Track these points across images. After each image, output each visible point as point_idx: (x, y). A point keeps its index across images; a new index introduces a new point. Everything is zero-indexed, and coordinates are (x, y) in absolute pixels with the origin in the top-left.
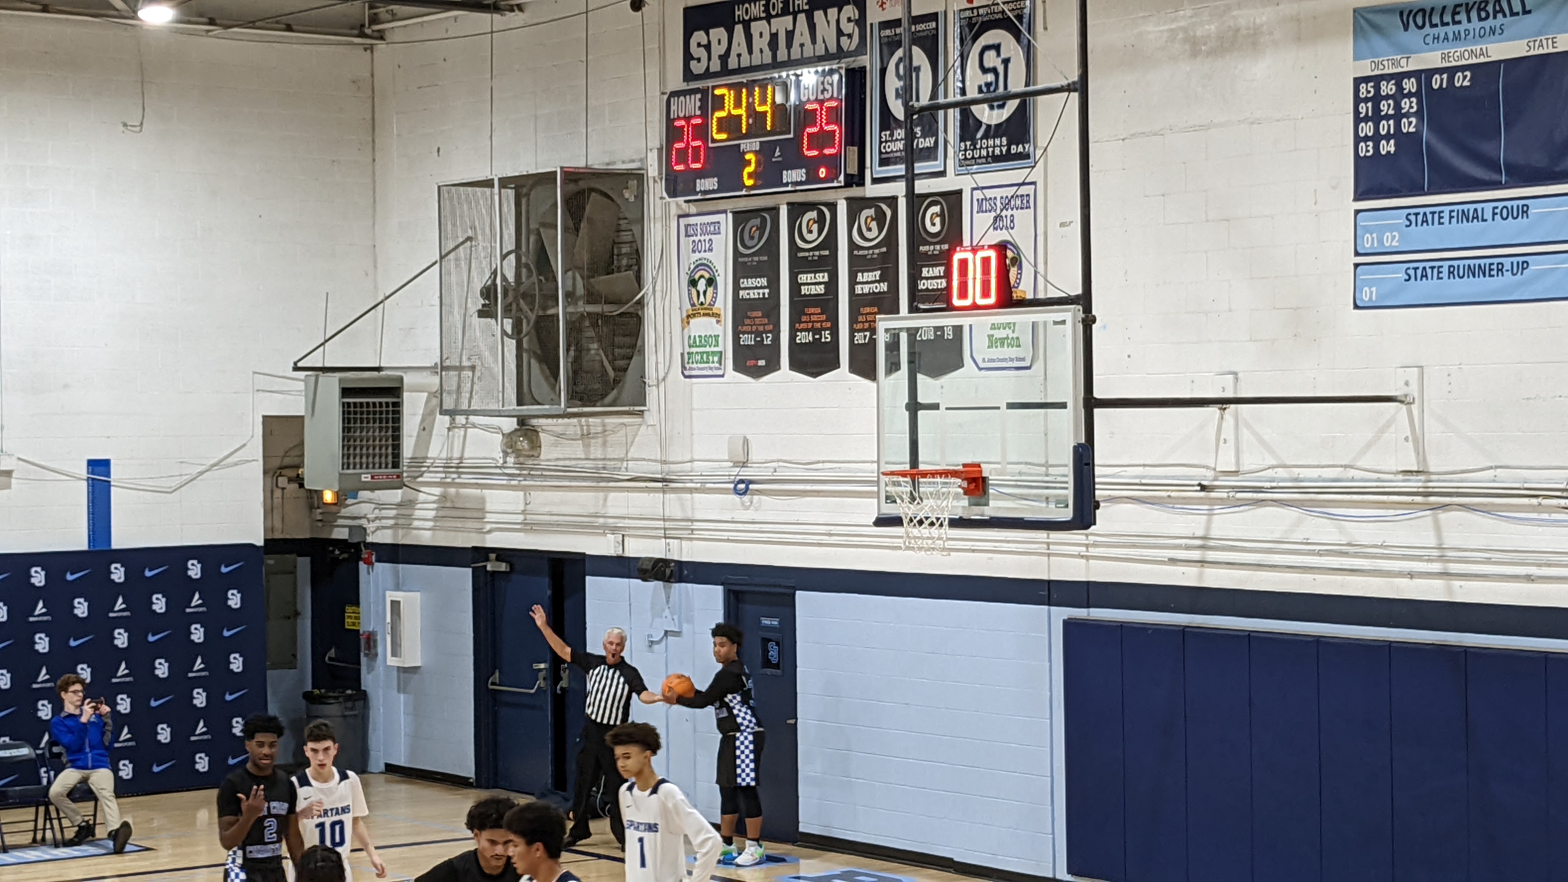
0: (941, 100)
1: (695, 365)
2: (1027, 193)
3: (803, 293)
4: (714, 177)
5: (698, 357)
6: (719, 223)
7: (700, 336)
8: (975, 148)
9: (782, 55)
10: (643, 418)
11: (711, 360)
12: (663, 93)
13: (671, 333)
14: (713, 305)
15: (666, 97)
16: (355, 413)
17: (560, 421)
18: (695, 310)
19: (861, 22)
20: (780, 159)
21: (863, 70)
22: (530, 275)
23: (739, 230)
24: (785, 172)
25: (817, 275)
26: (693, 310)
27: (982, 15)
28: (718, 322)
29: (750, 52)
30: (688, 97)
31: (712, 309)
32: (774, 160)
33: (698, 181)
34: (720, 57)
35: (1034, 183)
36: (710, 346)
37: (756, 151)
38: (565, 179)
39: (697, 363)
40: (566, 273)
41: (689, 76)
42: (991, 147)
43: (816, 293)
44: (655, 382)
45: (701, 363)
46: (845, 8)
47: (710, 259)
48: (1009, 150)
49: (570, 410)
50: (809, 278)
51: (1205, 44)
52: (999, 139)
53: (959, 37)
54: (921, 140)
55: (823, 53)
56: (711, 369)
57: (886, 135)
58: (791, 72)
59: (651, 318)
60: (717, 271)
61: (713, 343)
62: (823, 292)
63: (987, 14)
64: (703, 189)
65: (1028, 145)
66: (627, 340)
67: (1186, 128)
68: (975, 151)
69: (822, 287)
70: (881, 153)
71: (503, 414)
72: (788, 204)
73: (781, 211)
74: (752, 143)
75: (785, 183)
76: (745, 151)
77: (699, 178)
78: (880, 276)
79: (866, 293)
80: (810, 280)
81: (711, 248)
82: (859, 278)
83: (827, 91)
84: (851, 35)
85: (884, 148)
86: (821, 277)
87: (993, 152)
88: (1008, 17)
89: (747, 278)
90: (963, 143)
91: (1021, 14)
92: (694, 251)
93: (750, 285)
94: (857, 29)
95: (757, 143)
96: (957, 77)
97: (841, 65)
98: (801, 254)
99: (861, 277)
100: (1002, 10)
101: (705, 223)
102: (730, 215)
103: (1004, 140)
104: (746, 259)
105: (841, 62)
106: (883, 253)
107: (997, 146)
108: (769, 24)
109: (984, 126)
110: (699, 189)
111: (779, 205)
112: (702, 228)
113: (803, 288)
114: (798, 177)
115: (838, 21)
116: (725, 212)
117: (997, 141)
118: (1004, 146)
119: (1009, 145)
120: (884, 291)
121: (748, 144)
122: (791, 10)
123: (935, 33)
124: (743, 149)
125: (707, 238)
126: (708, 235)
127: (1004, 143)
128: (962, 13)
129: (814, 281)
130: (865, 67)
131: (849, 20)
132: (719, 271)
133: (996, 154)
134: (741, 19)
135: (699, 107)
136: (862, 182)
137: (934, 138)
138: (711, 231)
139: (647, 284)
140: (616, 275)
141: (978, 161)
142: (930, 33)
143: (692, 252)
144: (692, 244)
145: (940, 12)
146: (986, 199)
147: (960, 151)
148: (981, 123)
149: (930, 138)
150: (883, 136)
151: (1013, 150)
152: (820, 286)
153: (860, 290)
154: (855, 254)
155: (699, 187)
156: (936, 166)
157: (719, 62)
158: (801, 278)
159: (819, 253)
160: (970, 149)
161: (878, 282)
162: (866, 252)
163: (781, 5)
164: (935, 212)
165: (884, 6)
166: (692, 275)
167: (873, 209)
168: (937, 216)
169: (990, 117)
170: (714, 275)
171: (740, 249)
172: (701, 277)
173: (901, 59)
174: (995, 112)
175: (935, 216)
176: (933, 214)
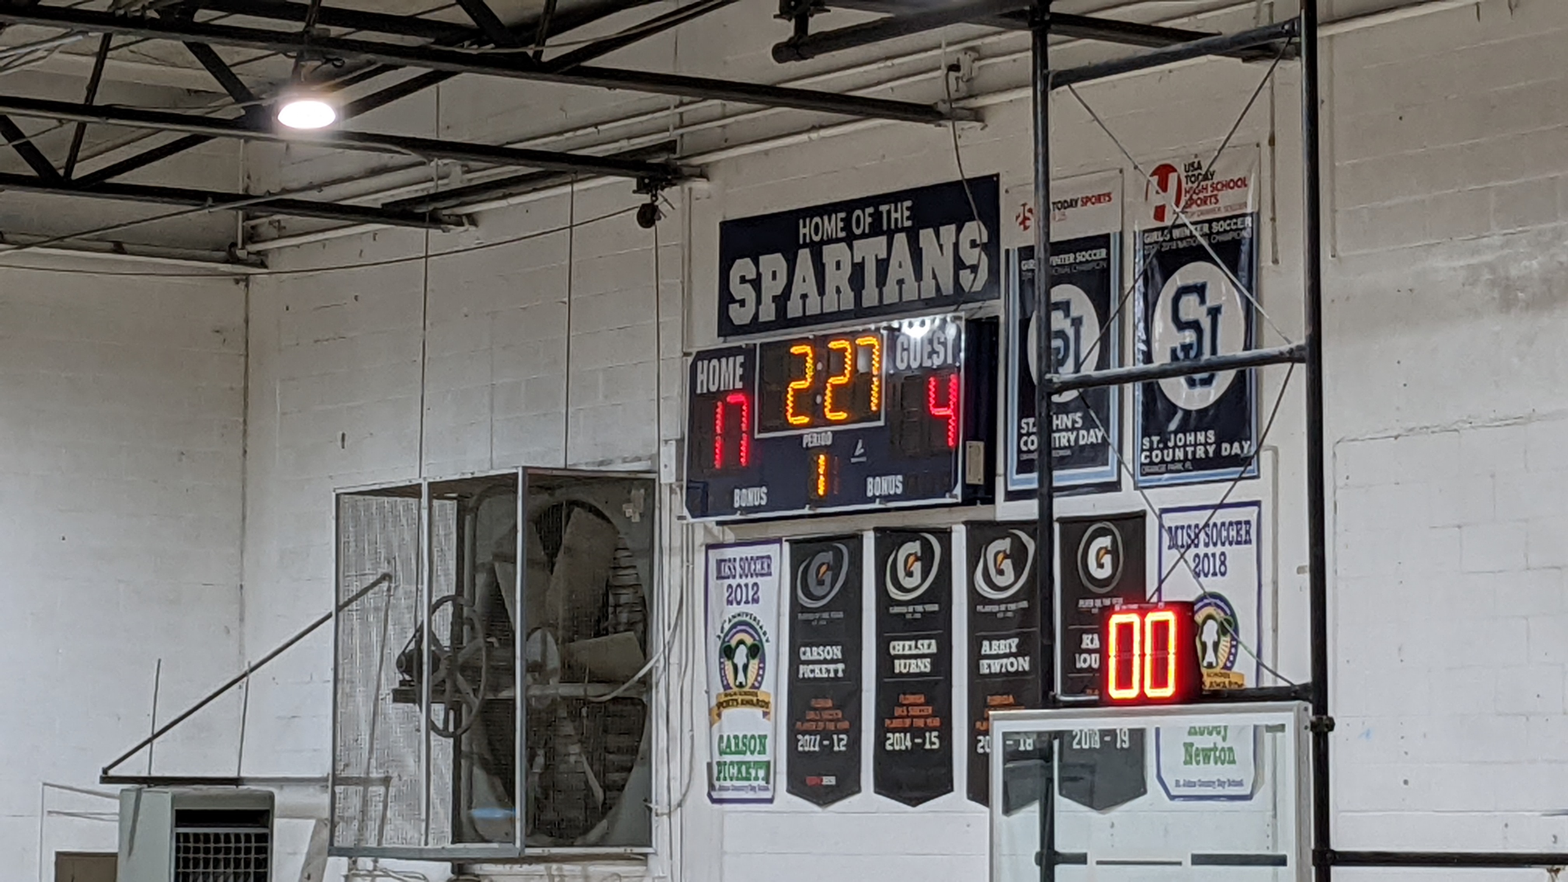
0: (1114, 370)
1: (728, 783)
2: (1246, 519)
3: (897, 671)
4: (761, 486)
5: (734, 771)
6: (769, 557)
7: (736, 737)
8: (1166, 447)
9: (870, 297)
10: (646, 865)
11: (753, 775)
12: (686, 354)
13: (692, 730)
14: (758, 688)
15: (690, 360)
16: (197, 850)
17: (516, 868)
18: (731, 695)
19: (992, 247)
20: (864, 459)
21: (993, 322)
22: (474, 638)
23: (801, 569)
24: (870, 480)
25: (920, 642)
26: (726, 695)
27: (1176, 240)
28: (765, 714)
29: (821, 291)
30: (724, 360)
31: (756, 695)
32: (853, 460)
33: (737, 491)
34: (775, 298)
35: (1257, 503)
36: (752, 753)
37: (826, 446)
38: (530, 487)
39: (731, 780)
40: (529, 636)
41: (726, 327)
42: (1191, 445)
43: (918, 671)
44: (667, 811)
45: (738, 779)
46: (967, 224)
47: (754, 615)
48: (1218, 450)
49: (529, 851)
50: (907, 647)
51: (1522, 291)
52: (1203, 433)
53: (1142, 272)
54: (1083, 432)
55: (933, 294)
56: (753, 789)
57: (1028, 424)
58: (885, 324)
59: (662, 706)
60: (765, 634)
61: (758, 749)
62: (928, 670)
63: (1185, 238)
64: (744, 505)
65: (1249, 442)
66: (625, 741)
67: (1496, 420)
68: (1165, 452)
69: (928, 661)
70: (1020, 451)
71: (425, 856)
72: (876, 530)
73: (865, 541)
74: (821, 433)
75: (870, 498)
76: (810, 445)
77: (736, 487)
78: (1018, 646)
79: (995, 674)
80: (908, 650)
81: (756, 597)
82: (984, 648)
83: (938, 353)
84: (976, 267)
85: (1026, 443)
86: (926, 646)
87: (1194, 453)
88: (1218, 243)
89: (811, 647)
90: (1147, 438)
91: (1238, 238)
92: (730, 602)
93: (816, 657)
94: (984, 259)
95: (828, 434)
96: (1138, 334)
97: (959, 314)
98: (896, 609)
99: (986, 646)
100: (1208, 232)
101: (746, 559)
102: (786, 547)
103: (1211, 435)
104: (811, 616)
105: (959, 309)
106: (1023, 609)
107: (1201, 444)
108: (851, 249)
109: (1180, 413)
110: (736, 504)
111: (862, 530)
112: (743, 566)
113: (897, 662)
114: (892, 488)
115: (956, 245)
116: (778, 540)
117: (1201, 437)
118: (1211, 444)
119: (1219, 443)
120: (1024, 670)
121: (816, 435)
122: (885, 228)
123: (1105, 265)
124: (806, 443)
125: (751, 581)
126: (752, 576)
127: (1210, 439)
128: (1146, 235)
129: (914, 652)
130: (997, 318)
131: (973, 244)
132: (768, 635)
133: (1198, 457)
134: (808, 240)
135: (740, 377)
136: (990, 497)
137: (1102, 430)
138: (757, 571)
139: (657, 653)
140: (607, 638)
141: (1171, 467)
142: (1098, 265)
143: (727, 604)
144: (728, 591)
145: (1115, 234)
146: (1182, 527)
147: (1143, 451)
148: (1174, 408)
149: (1097, 430)
150: (1023, 425)
151: (1226, 450)
152: (923, 660)
153: (987, 669)
154: (978, 610)
155: (737, 502)
156: (1106, 474)
157: (773, 306)
158: (894, 648)
159: (924, 608)
160: (1158, 448)
161: (1015, 655)
162: (995, 608)
163: (869, 220)
164: (1103, 546)
165: (1028, 223)
166: (727, 640)
167: (1007, 541)
168: (1106, 552)
169: (1190, 398)
170: (760, 640)
171: (802, 600)
172: (741, 642)
173: (1054, 306)
174: (1197, 391)
175: (1101, 553)
176: (1100, 550)
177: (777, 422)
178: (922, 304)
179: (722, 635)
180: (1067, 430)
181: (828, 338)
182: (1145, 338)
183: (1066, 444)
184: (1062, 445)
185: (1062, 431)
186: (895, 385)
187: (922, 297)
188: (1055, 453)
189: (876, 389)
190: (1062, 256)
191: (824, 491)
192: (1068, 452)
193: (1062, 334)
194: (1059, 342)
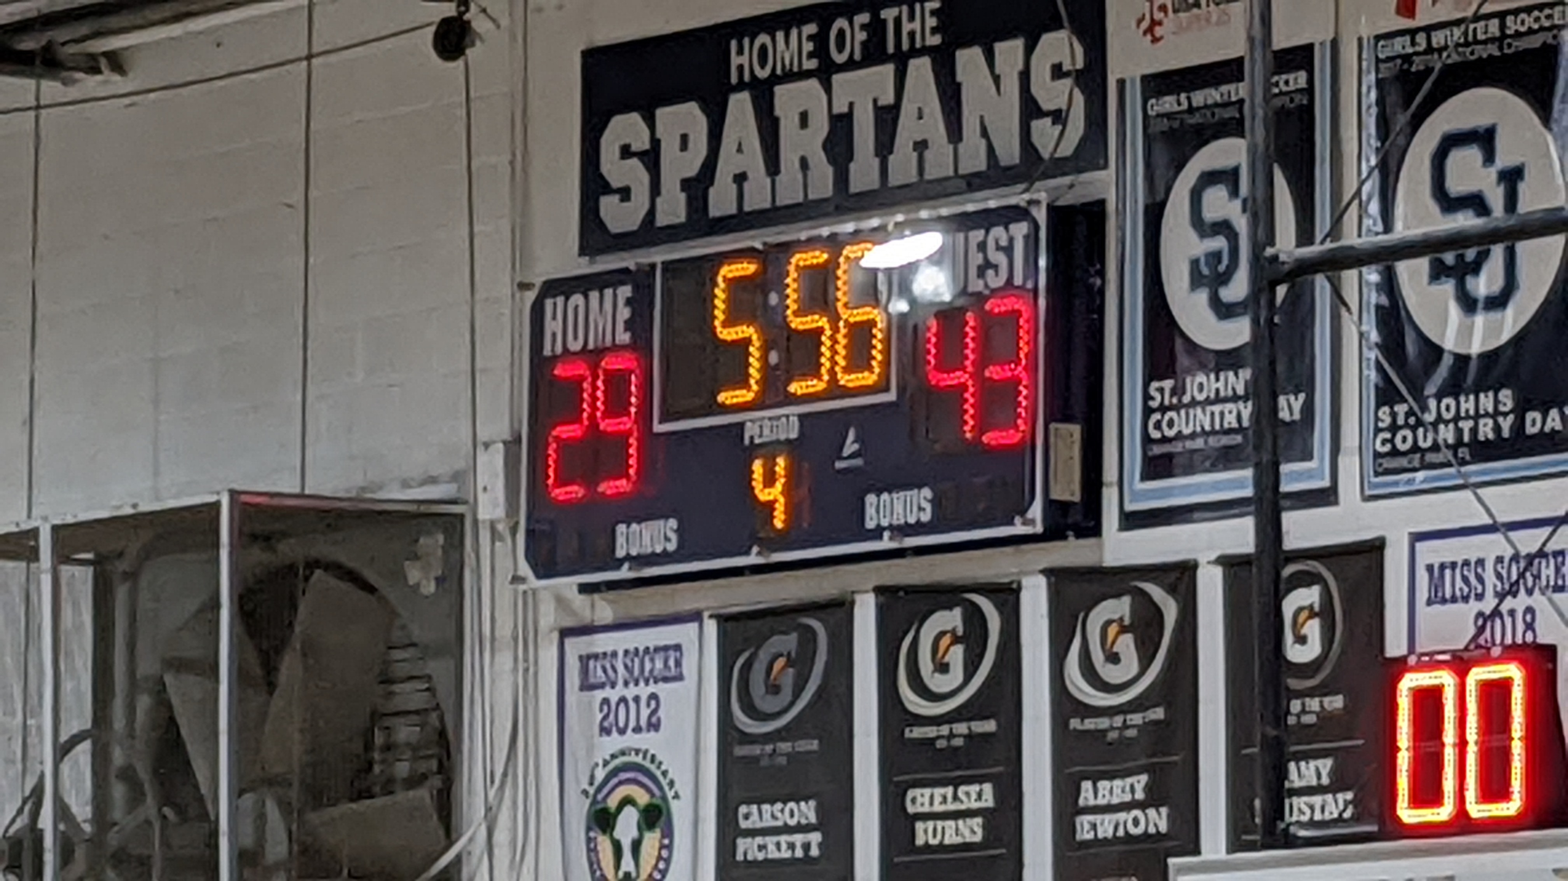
3: (920, 841)
4: (666, 517)
6: (677, 647)
8: (1422, 422)
9: (864, 174)
12: (523, 287)
15: (531, 296)
19: (1091, 75)
20: (858, 462)
21: (1095, 210)
23: (738, 667)
24: (871, 499)
25: (962, 789)
27: (1440, 50)
30: (594, 295)
32: (839, 465)
33: (621, 528)
34: (683, 181)
37: (788, 441)
38: (243, 527)
41: (594, 236)
42: (1468, 417)
43: (958, 840)
46: (1046, 37)
47: (653, 751)
48: (1519, 425)
50: (938, 800)
52: (1491, 395)
53: (1374, 110)
55: (982, 165)
60: (671, 784)
62: (978, 838)
63: (1458, 45)
64: (634, 553)
68: (1421, 431)
69: (977, 823)
70: (1147, 440)
72: (878, 589)
73: (859, 612)
74: (778, 418)
75: (871, 531)
76: (757, 441)
77: (622, 522)
78: (1149, 789)
79: (1105, 839)
80: (941, 803)
81: (654, 720)
82: (1083, 795)
83: (996, 267)
84: (1064, 114)
85: (1158, 426)
86: (974, 796)
87: (1474, 431)
88: (1517, 54)
89: (760, 802)
90: (1386, 409)
91: (1554, 43)
92: (605, 731)
93: (768, 822)
94: (1079, 98)
95: (791, 418)
96: (1367, 222)
97: (1035, 196)
98: (917, 733)
99: (1087, 791)
100: (1497, 34)
101: (637, 649)
102: (711, 627)
103: (1506, 397)
104: (756, 750)
105: (1032, 190)
106: (1156, 723)
107: (1487, 415)
108: (828, 89)
109: (1447, 361)
110: (620, 553)
111: (853, 592)
112: (630, 664)
113: (920, 826)
114: (911, 511)
115: (1025, 76)
116: (696, 616)
117: (1487, 402)
118: (1505, 414)
119: (1520, 411)
120: (1158, 832)
121: (767, 423)
122: (891, 49)
123: (1305, 102)
124: (752, 438)
125: (644, 691)
126: (647, 682)
127: (1505, 404)
128: (1381, 43)
129: (951, 807)
130: (1102, 203)
131: (1058, 72)
132: (677, 786)
133: (1481, 438)
134: (747, 77)
135: (626, 322)
136: (1092, 523)
137: (1302, 396)
138: (656, 673)
139: (469, 827)
140: (378, 802)
141: (1431, 457)
142: (1292, 100)
143: (601, 735)
144: (601, 710)
145: (1321, 44)
146: (1453, 565)
147: (1378, 430)
148: (1437, 351)
149: (1292, 398)
150: (1153, 392)
151: (1534, 423)
152: (968, 820)
153: (1088, 832)
154: (1072, 727)
155: (622, 547)
156: (1309, 475)
157: (682, 197)
158: (914, 800)
159: (969, 728)
160: (1407, 425)
161: (1142, 806)
162: (1103, 723)
163: (861, 36)
164: (1306, 603)
165: (1158, 31)
166: (600, 797)
167: (1126, 600)
168: (1312, 615)
169: (1466, 333)
170: (664, 798)
171: (740, 721)
172: (627, 801)
173: (1210, 178)
174: (1480, 319)
175: (1304, 615)
176: (1300, 609)
177: (698, 402)
178: (963, 184)
179: (591, 791)
180: (1235, 398)
181: (787, 248)
182: (1380, 227)
183: (1235, 425)
184: (1226, 426)
185: (1226, 400)
186: (915, 327)
187: (961, 172)
188: (1212, 441)
189: (880, 336)
190: (1224, 88)
191: (785, 521)
192: (1239, 439)
193: (1224, 228)
194: (1219, 243)
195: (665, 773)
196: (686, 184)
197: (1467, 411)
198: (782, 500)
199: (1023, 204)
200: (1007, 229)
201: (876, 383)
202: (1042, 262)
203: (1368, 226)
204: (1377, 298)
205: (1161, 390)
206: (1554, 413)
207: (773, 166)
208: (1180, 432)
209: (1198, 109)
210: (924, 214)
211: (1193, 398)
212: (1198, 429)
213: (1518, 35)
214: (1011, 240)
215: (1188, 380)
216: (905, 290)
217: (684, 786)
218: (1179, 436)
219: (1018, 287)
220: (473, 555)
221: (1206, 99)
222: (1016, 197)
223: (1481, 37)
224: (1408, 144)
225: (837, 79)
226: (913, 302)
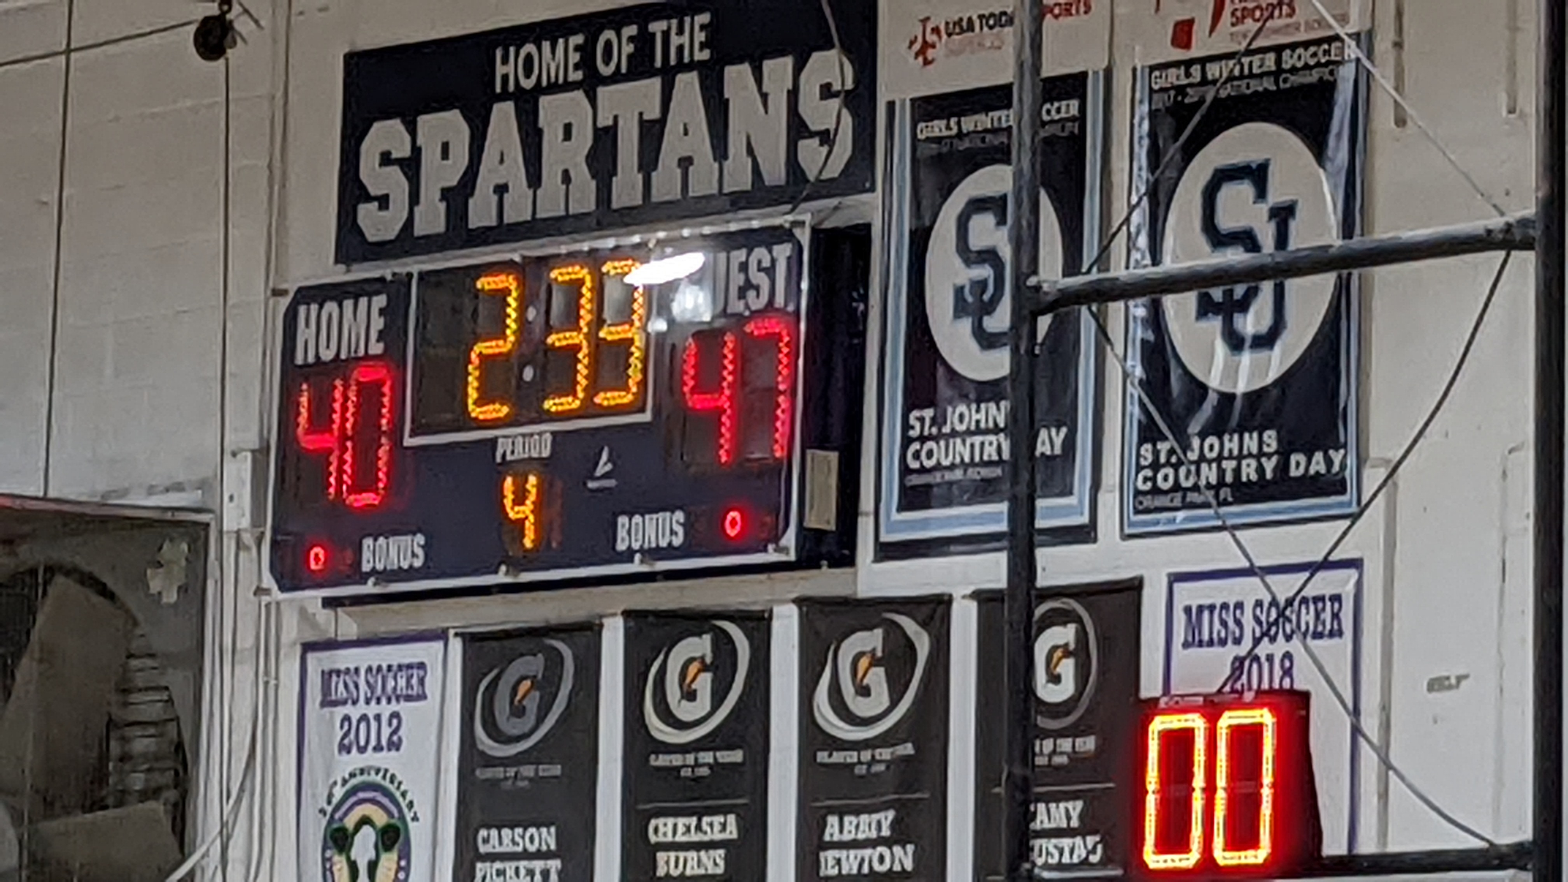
2: (1335, 591)
3: (661, 872)
4: (414, 534)
6: (421, 666)
8: (1184, 461)
9: (627, 189)
12: (277, 294)
15: (283, 301)
19: (861, 97)
20: (611, 483)
21: (860, 234)
23: (482, 688)
24: (623, 520)
25: (706, 820)
27: (1214, 82)
30: (348, 304)
32: (591, 485)
35: (1354, 564)
37: (540, 459)
41: (351, 244)
42: (1230, 458)
43: (702, 871)
46: (816, 56)
47: (392, 771)
48: (1283, 467)
50: (681, 829)
52: (1256, 435)
53: (1146, 142)
55: (747, 184)
60: (410, 805)
62: (720, 870)
63: (1231, 78)
64: (380, 567)
65: (1340, 456)
68: (1183, 470)
69: (719, 854)
70: (905, 470)
72: (627, 613)
73: (606, 635)
74: (532, 435)
75: (622, 553)
76: (509, 457)
77: (369, 535)
78: (895, 825)
79: (850, 875)
80: (684, 834)
81: (395, 738)
82: (828, 831)
83: (757, 288)
84: (832, 136)
85: (917, 456)
86: (717, 828)
87: (1237, 471)
88: (1292, 88)
89: (499, 828)
90: (1149, 446)
91: (1331, 79)
92: (345, 748)
93: (507, 847)
94: (847, 119)
95: (544, 437)
96: (1136, 255)
97: (800, 218)
98: (661, 761)
99: (832, 826)
100: (1273, 68)
101: (379, 668)
102: (456, 646)
103: (1271, 438)
104: (498, 772)
105: (797, 211)
106: (906, 759)
107: (1250, 455)
108: (593, 100)
109: (1212, 399)
110: (366, 567)
111: (601, 617)
112: (372, 680)
113: (661, 856)
114: (663, 535)
115: (793, 95)
116: (441, 635)
117: (1251, 442)
118: (1269, 456)
119: (1284, 454)
120: (904, 870)
121: (520, 439)
122: (658, 63)
123: (1076, 131)
124: (504, 455)
125: (386, 710)
126: (389, 701)
127: (1268, 445)
128: (1157, 73)
129: (695, 837)
130: (868, 227)
131: (827, 92)
132: (416, 807)
133: (1244, 479)
134: (511, 87)
135: (381, 332)
136: (846, 552)
137: (1064, 430)
138: (399, 692)
139: (203, 841)
140: (110, 813)
141: (1192, 497)
142: (1063, 129)
143: (340, 751)
144: (342, 727)
145: (1096, 73)
146: (1212, 608)
147: (1139, 468)
148: (1203, 389)
149: (1053, 431)
150: (912, 421)
151: (1297, 465)
152: (712, 852)
153: (833, 867)
154: (819, 760)
155: (369, 562)
156: (1068, 511)
157: (442, 206)
158: (656, 830)
159: (715, 758)
160: (1168, 463)
161: (888, 842)
162: (852, 757)
163: (628, 49)
164: (1061, 642)
165: (930, 54)
166: (337, 816)
167: (879, 632)
168: (1067, 654)
169: (1231, 372)
170: (402, 817)
171: (483, 743)
172: (366, 821)
173: (978, 205)
174: (1246, 358)
175: (1059, 653)
176: (1055, 648)
177: (448, 417)
178: (725, 202)
179: (329, 809)
180: (996, 430)
181: (545, 262)
182: (1148, 261)
183: (995, 457)
184: (986, 458)
185: (987, 432)
186: (674, 346)
187: (726, 190)
188: (972, 473)
189: (637, 354)
190: (996, 114)
191: (533, 541)
192: (998, 472)
193: (990, 256)
194: (985, 272)
195: (403, 795)
196: (446, 194)
197: (1231, 451)
198: (531, 518)
199: (787, 225)
200: (770, 252)
201: (631, 403)
202: (805, 285)
203: (1137, 261)
204: (1143, 333)
205: (922, 420)
206: (1319, 456)
207: (534, 179)
208: (939, 463)
209: (968, 133)
210: (686, 232)
211: (953, 430)
212: (958, 460)
213: (1294, 70)
214: (773, 261)
215: (950, 410)
216: (664, 309)
217: (423, 809)
218: (938, 467)
219: (777, 310)
220: (217, 563)
221: (976, 126)
222: (780, 218)
223: (1255, 71)
224: (1179, 178)
225: (602, 92)
226: (671, 322)
